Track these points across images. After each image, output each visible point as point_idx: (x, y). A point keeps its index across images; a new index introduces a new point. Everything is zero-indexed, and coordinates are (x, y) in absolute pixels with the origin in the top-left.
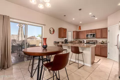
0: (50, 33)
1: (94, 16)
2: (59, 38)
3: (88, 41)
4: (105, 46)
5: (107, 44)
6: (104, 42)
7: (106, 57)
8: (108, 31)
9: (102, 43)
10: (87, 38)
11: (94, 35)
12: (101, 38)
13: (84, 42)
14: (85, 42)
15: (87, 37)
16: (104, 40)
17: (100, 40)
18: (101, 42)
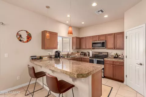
0: (20, 40)
1: (102, 11)
2: (42, 49)
3: (95, 52)
4: (120, 62)
5: (123, 59)
6: (118, 55)
7: (122, 81)
8: (125, 38)
9: (115, 57)
10: (94, 49)
11: (103, 43)
12: (114, 49)
13: (89, 55)
14: (91, 55)
15: (93, 47)
16: (119, 52)
17: (113, 52)
18: (113, 54)
